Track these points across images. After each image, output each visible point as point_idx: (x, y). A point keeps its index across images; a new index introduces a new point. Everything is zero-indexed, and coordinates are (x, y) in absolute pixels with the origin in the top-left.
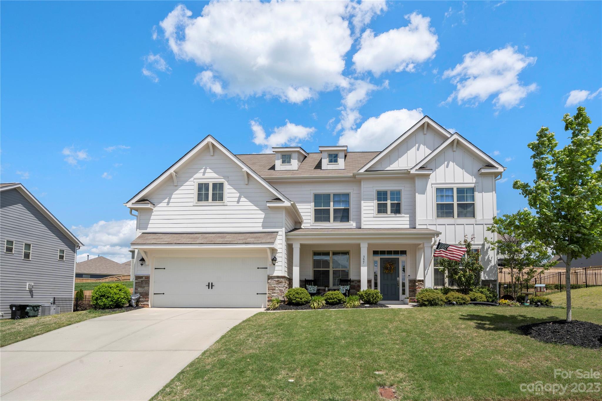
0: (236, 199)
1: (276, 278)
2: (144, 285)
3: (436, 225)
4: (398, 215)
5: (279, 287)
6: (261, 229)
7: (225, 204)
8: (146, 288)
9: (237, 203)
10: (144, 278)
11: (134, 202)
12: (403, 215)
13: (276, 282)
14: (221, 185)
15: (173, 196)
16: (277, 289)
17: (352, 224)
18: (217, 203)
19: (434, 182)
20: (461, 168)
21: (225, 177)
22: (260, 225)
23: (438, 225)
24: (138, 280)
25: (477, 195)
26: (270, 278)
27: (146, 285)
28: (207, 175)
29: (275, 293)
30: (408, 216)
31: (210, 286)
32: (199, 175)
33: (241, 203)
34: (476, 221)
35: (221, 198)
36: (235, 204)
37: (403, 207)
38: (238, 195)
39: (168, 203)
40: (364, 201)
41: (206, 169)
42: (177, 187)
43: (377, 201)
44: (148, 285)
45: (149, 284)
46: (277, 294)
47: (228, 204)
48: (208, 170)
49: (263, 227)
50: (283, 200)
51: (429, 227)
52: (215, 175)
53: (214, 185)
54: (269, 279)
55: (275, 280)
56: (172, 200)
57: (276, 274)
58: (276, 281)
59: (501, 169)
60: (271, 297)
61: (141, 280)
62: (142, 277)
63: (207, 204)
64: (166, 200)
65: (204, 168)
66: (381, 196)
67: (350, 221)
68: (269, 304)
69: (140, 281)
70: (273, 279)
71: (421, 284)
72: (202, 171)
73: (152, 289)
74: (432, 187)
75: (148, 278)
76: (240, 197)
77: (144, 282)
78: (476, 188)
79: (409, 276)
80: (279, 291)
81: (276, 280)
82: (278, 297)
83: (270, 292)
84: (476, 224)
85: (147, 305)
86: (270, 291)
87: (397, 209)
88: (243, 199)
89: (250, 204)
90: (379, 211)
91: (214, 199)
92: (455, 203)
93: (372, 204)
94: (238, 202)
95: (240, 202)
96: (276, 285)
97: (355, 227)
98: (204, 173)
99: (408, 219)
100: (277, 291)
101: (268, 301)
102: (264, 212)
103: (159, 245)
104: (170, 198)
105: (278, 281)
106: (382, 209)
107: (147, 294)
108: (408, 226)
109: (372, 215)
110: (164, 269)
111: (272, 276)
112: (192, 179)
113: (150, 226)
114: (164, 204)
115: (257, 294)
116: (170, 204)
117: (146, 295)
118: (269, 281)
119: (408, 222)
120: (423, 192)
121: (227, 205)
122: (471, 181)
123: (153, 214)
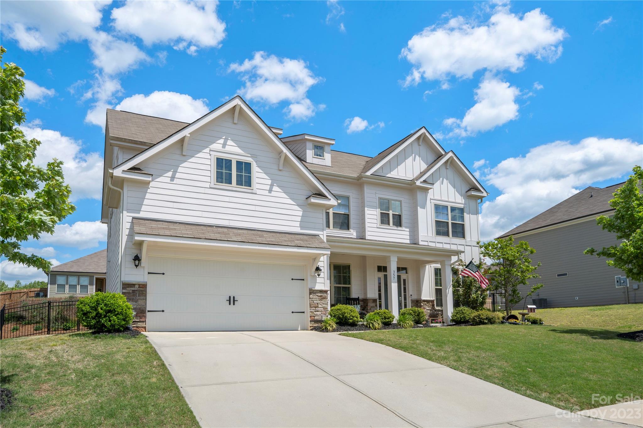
0: (268, 188)
1: (318, 293)
2: (138, 298)
3: (435, 242)
4: (399, 228)
5: (322, 304)
6: (298, 230)
7: (254, 192)
8: (141, 302)
9: (269, 193)
10: (137, 286)
11: (126, 169)
12: (404, 229)
13: (319, 298)
14: (248, 166)
15: (180, 170)
16: (320, 306)
17: (352, 233)
18: (243, 188)
19: (432, 197)
20: (453, 187)
21: (253, 156)
22: (298, 224)
23: (437, 242)
24: (127, 289)
25: (466, 216)
26: (312, 292)
27: (142, 298)
28: (228, 148)
29: (318, 311)
30: (408, 230)
31: (232, 301)
32: (217, 146)
33: (273, 194)
34: (466, 242)
35: (249, 183)
36: (266, 193)
37: (404, 220)
38: (269, 182)
39: (173, 178)
40: (368, 208)
41: (226, 140)
42: (185, 157)
43: (380, 209)
44: (144, 298)
45: (146, 296)
46: (320, 313)
47: (258, 192)
48: (230, 142)
49: (302, 227)
50: (329, 197)
51: (430, 244)
52: (238, 150)
53: (239, 163)
54: (310, 294)
55: (317, 295)
56: (178, 175)
57: (318, 287)
58: (319, 296)
59: (485, 194)
60: (314, 316)
61: (133, 289)
62: (134, 285)
63: (230, 188)
64: (170, 174)
65: (224, 138)
66: (384, 205)
67: (350, 230)
68: (311, 325)
69: (131, 291)
70: (315, 293)
71: (425, 304)
72: (221, 141)
73: (151, 303)
74: (431, 202)
75: (143, 286)
76: (272, 185)
77: (137, 292)
78: (465, 210)
79: (411, 295)
80: (322, 309)
81: (319, 294)
82: (322, 316)
83: (312, 311)
84: (466, 245)
85: (143, 327)
86: (313, 308)
87: (398, 221)
88: (275, 188)
89: (284, 195)
90: (382, 222)
91: (239, 183)
92: (450, 222)
93: (375, 213)
94: (270, 191)
95: (272, 192)
96: (319, 302)
97: (355, 237)
98: (224, 145)
99: (408, 233)
100: (321, 309)
101: (311, 321)
102: (302, 209)
103: (180, 238)
104: (175, 172)
105: (321, 296)
106: (384, 219)
107: (143, 311)
108: (408, 242)
109: (375, 225)
110: (163, 274)
111: (314, 290)
112: (207, 150)
113: (143, 208)
114: (165, 178)
115: (293, 312)
116: (176, 181)
117: (141, 313)
118: (311, 296)
119: (408, 237)
120: (424, 207)
121: (256, 194)
122: (461, 202)
123: (149, 191)
